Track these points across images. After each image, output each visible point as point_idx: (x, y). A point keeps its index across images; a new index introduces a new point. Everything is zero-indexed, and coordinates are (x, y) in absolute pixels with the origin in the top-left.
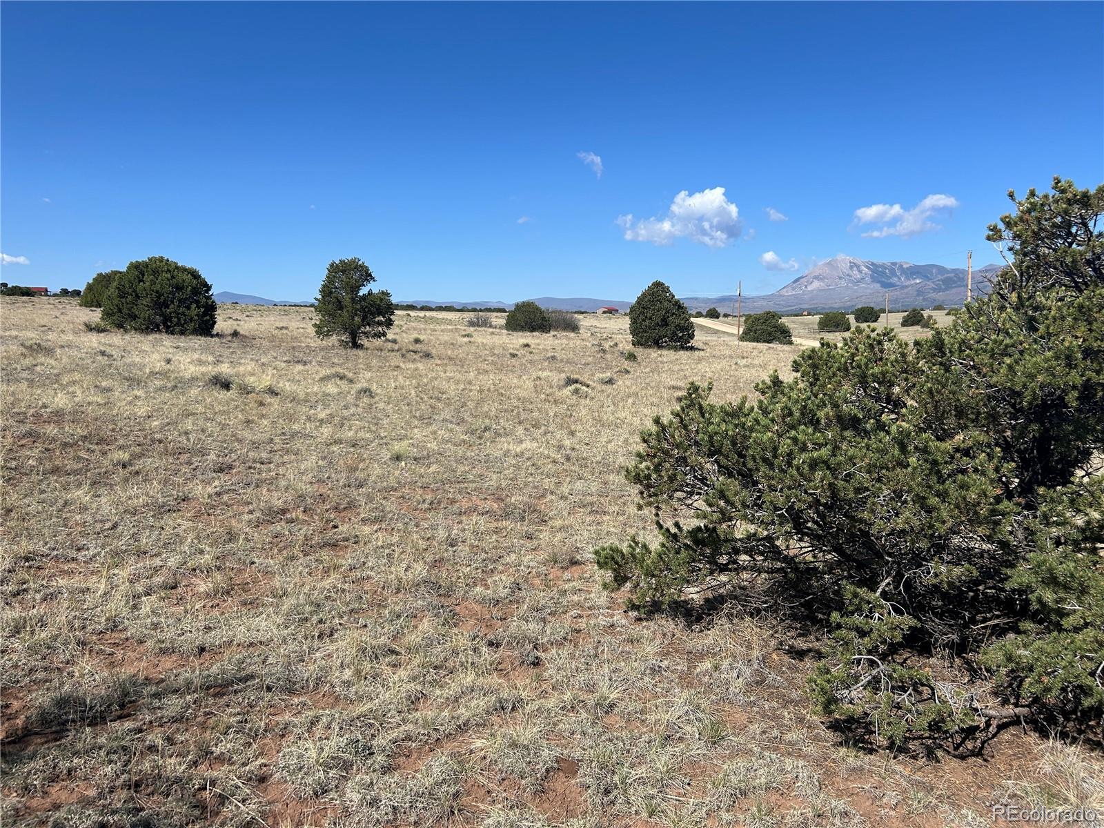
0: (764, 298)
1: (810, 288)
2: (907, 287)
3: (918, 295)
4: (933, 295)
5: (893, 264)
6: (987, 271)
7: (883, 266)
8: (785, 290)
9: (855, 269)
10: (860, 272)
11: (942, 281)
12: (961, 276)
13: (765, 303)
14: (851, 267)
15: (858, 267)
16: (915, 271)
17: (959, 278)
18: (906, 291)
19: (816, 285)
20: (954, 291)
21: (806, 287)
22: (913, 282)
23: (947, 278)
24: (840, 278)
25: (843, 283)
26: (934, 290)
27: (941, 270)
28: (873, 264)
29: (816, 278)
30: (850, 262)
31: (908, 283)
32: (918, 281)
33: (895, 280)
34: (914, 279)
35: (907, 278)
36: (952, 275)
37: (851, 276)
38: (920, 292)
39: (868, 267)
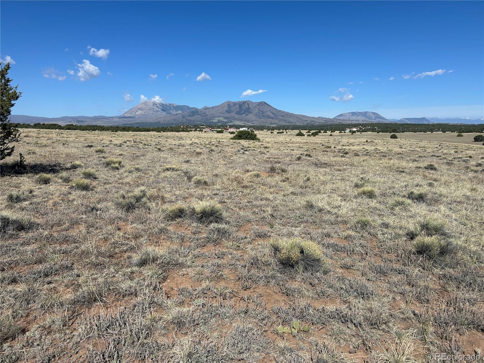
1: (137, 113)
2: (178, 114)
4: (189, 118)
5: (170, 104)
6: (206, 109)
7: (166, 105)
8: (126, 114)
10: (158, 107)
11: (190, 112)
12: (197, 110)
14: (153, 105)
15: (156, 105)
16: (178, 108)
18: (178, 116)
19: (139, 112)
20: (196, 117)
21: (135, 113)
23: (192, 111)
24: (150, 110)
25: (151, 112)
26: (189, 116)
27: (188, 107)
28: (162, 104)
29: (139, 109)
30: (153, 103)
32: (181, 112)
33: (171, 111)
34: (178, 111)
35: (176, 111)
36: (194, 110)
37: (154, 109)
38: (183, 117)
39: (160, 105)
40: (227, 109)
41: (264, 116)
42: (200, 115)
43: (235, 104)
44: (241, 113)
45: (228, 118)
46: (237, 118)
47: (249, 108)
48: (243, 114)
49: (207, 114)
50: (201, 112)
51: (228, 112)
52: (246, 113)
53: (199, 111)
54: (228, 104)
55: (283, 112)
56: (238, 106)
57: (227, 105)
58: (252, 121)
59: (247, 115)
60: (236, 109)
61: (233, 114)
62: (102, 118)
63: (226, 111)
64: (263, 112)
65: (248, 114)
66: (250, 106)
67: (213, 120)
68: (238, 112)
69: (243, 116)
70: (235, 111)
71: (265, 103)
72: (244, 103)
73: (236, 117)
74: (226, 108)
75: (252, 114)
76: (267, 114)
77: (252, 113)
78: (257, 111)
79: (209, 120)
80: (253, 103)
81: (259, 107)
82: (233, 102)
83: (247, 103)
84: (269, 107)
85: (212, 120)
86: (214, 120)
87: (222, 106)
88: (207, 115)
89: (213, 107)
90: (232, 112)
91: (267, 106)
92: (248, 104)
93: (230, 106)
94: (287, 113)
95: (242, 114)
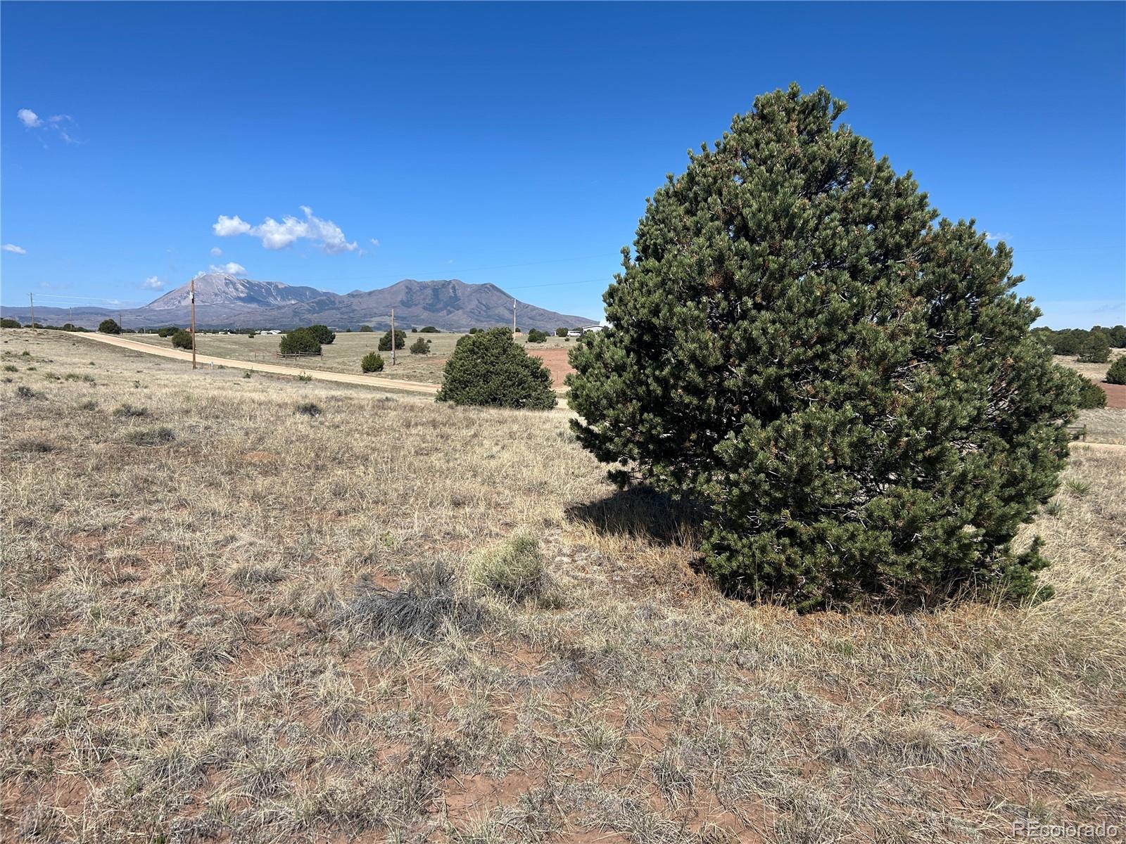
0: (132, 312)
1: (184, 303)
2: (284, 307)
3: (294, 316)
4: (309, 316)
5: (270, 284)
6: (354, 296)
7: (259, 285)
8: (156, 304)
9: (231, 286)
10: (237, 290)
11: (315, 302)
12: (333, 299)
13: (133, 318)
14: (227, 284)
15: (234, 284)
16: (288, 292)
17: (330, 301)
18: (283, 311)
20: (327, 313)
21: (179, 302)
22: (288, 303)
23: (319, 300)
24: (216, 295)
25: (219, 300)
26: (309, 311)
27: (313, 292)
28: (248, 282)
30: (226, 279)
31: (283, 303)
32: (293, 302)
33: (271, 300)
34: (289, 300)
35: (283, 299)
36: (324, 298)
37: (227, 293)
38: (296, 313)
39: (243, 285)
40: (405, 299)
41: (489, 317)
42: (338, 309)
43: (423, 287)
44: (437, 307)
45: (403, 319)
46: (423, 320)
47: (456, 298)
48: (441, 309)
49: (356, 308)
50: (340, 302)
51: (406, 304)
52: (449, 308)
53: (337, 301)
54: (407, 287)
55: (534, 309)
56: (430, 292)
57: (403, 287)
58: (460, 327)
59: (450, 312)
60: (424, 299)
61: (417, 310)
62: (91, 313)
63: (402, 302)
64: (488, 308)
65: (452, 309)
66: (459, 293)
67: (368, 321)
68: (429, 305)
69: (440, 314)
70: (422, 302)
71: (493, 286)
72: (445, 284)
73: (422, 317)
74: (402, 296)
75: (461, 311)
76: (497, 312)
77: (461, 308)
78: (474, 304)
79: (358, 322)
80: (466, 286)
81: (478, 295)
82: (418, 283)
83: (451, 286)
84: (503, 296)
85: (364, 321)
86: (370, 321)
87: (392, 290)
88: (353, 311)
89: (370, 293)
90: (416, 305)
91: (498, 294)
92: (454, 288)
93: (411, 291)
94: (542, 312)
95: (438, 310)
